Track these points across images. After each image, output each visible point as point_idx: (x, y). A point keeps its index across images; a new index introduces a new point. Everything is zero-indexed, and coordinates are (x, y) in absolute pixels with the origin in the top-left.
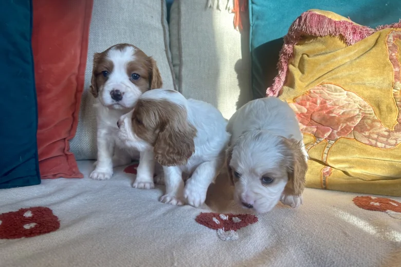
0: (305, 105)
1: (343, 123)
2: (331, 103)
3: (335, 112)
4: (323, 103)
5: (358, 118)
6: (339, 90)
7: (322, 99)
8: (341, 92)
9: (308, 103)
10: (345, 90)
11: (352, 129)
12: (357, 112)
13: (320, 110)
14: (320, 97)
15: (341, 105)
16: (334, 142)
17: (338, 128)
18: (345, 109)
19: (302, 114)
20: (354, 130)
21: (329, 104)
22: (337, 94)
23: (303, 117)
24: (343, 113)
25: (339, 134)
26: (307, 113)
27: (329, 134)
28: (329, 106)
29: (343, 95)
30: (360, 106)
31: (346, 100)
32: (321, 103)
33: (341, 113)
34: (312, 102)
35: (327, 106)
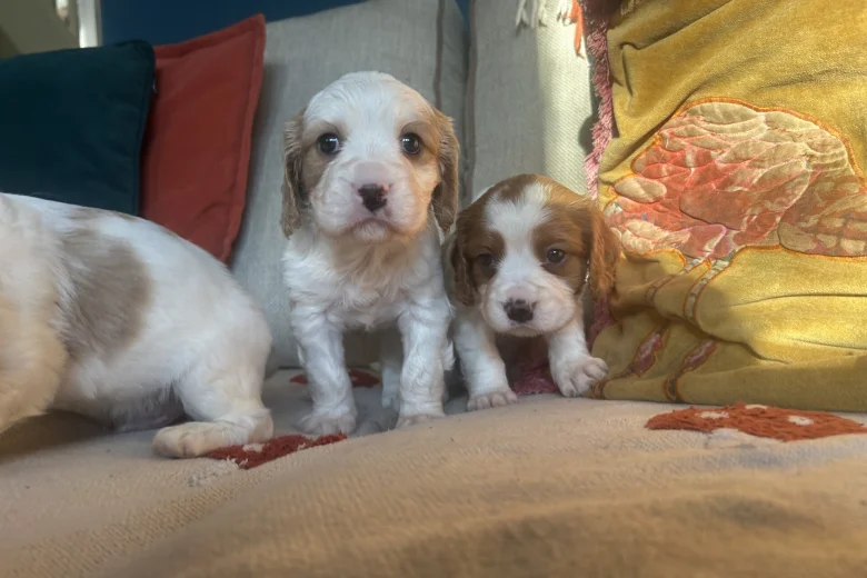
0: (658, 177)
1: (754, 206)
2: (724, 155)
3: (739, 179)
4: (704, 159)
5: (800, 183)
6: (736, 112)
7: (696, 149)
8: (745, 117)
9: (664, 168)
10: (757, 110)
11: (778, 219)
12: (803, 167)
13: (699, 183)
14: (692, 144)
15: (756, 156)
16: (726, 263)
17: (740, 223)
18: (766, 164)
19: (658, 200)
20: (781, 221)
21: (720, 160)
22: (738, 125)
23: (661, 208)
24: (762, 180)
25: (740, 239)
26: (669, 195)
27: (716, 241)
28: (721, 166)
29: (753, 126)
30: (810, 145)
31: (766, 139)
32: (698, 163)
33: (755, 181)
34: (676, 163)
35: (715, 167)
